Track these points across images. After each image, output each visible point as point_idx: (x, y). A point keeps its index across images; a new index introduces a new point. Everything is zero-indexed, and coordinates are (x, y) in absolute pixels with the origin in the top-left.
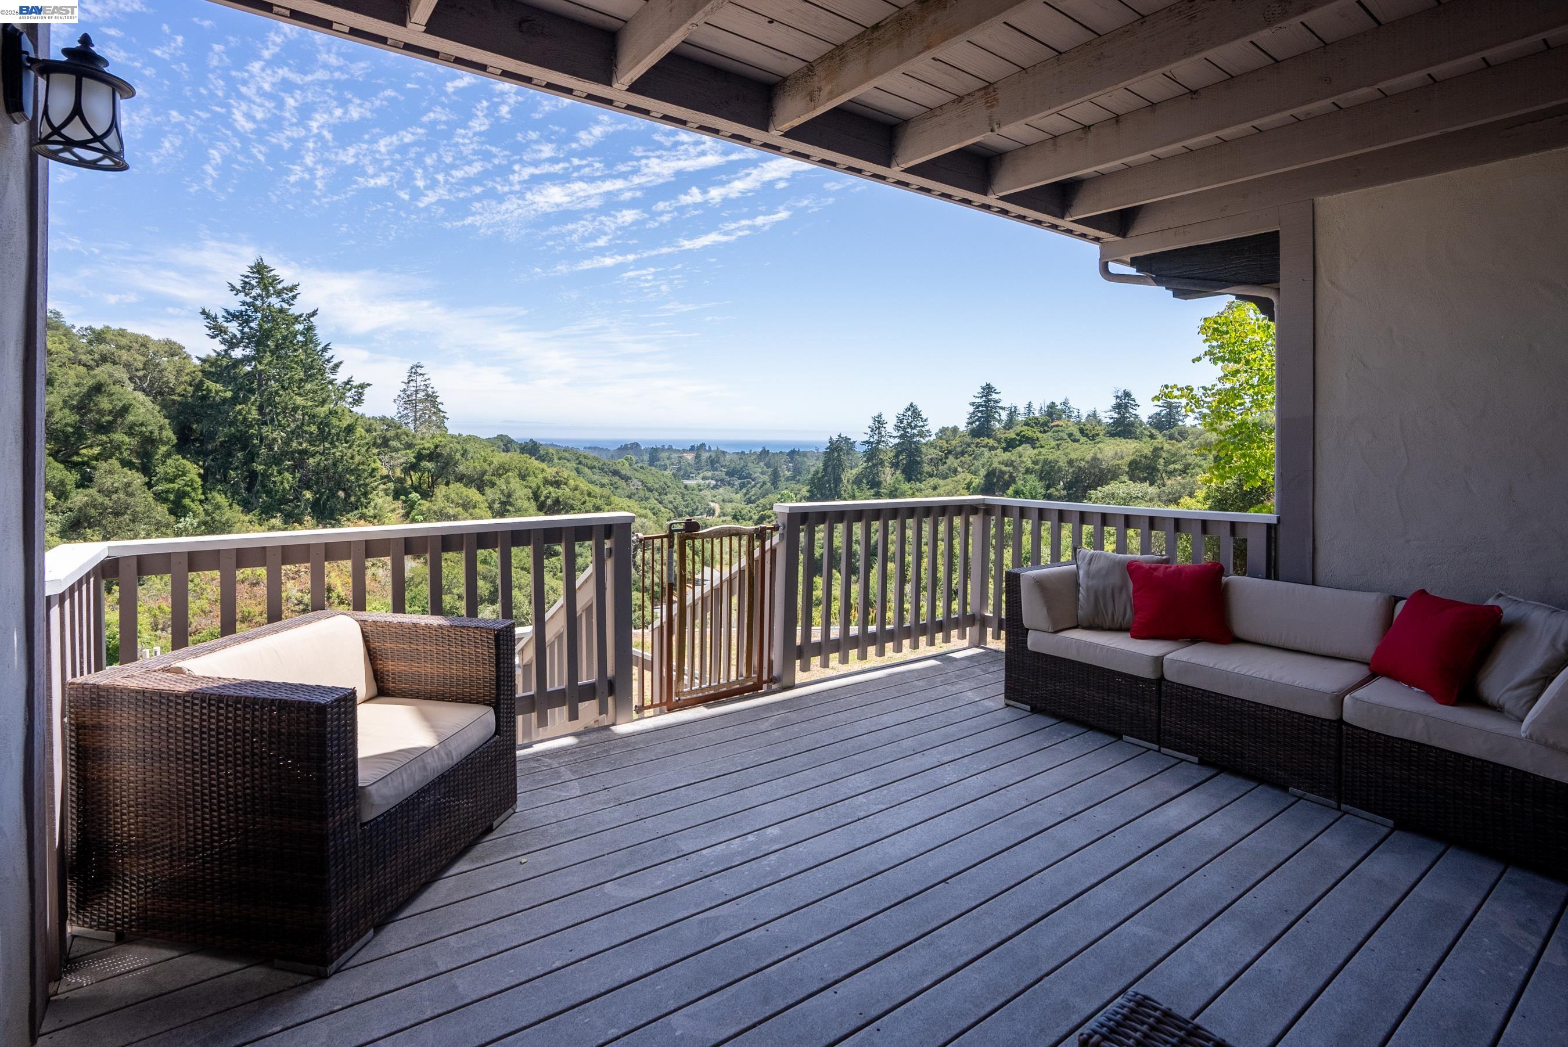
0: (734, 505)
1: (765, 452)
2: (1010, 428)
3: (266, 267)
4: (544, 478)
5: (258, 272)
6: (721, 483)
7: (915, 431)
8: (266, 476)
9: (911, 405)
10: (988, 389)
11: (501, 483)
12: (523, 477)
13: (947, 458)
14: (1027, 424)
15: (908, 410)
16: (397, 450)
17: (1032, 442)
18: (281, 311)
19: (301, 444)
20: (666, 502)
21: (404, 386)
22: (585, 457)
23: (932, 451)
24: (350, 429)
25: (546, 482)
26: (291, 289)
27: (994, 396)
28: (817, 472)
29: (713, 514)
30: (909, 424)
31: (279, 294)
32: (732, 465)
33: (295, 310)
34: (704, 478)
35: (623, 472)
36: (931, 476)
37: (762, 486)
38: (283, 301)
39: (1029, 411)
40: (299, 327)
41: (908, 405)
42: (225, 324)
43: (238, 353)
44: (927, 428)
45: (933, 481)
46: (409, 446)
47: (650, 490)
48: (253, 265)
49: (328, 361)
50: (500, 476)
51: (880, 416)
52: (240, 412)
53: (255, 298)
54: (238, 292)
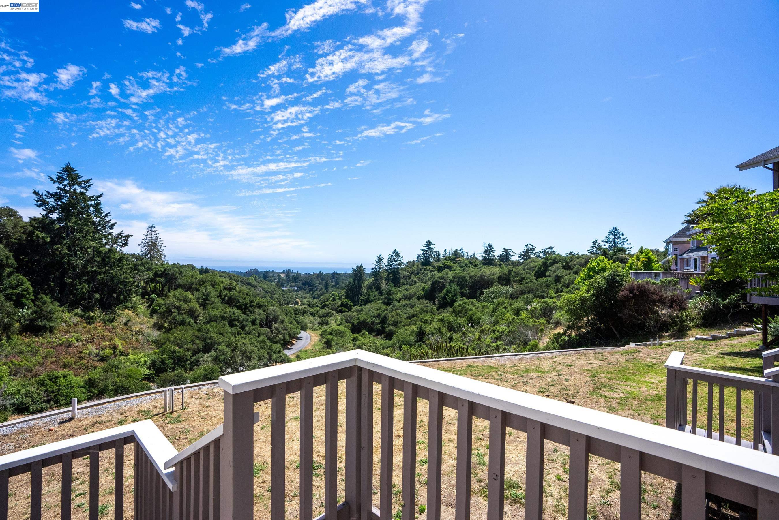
0: (307, 299)
1: (320, 273)
2: (439, 261)
3: (72, 169)
4: (224, 286)
5: (68, 171)
6: (300, 289)
7: (397, 263)
8: (72, 285)
9: (395, 250)
10: (429, 243)
11: (202, 289)
12: (213, 286)
13: (410, 276)
14: (446, 259)
15: (394, 252)
16: (143, 271)
17: (450, 268)
18: (82, 193)
19: (93, 268)
20: (275, 298)
21: (145, 237)
22: (233, 276)
23: (404, 272)
24: (120, 260)
25: (225, 288)
26: (87, 181)
27: (432, 246)
28: (350, 283)
29: (298, 304)
30: (394, 260)
31: (79, 184)
32: (305, 280)
33: (89, 193)
34: (291, 286)
35: (253, 283)
36: (404, 284)
37: (320, 290)
38: (82, 188)
39: (446, 254)
40: (92, 203)
41: (393, 250)
42: (47, 200)
43: (54, 216)
44: (402, 261)
45: (406, 287)
46: (149, 269)
47: (267, 292)
48: (64, 167)
49: (109, 222)
50: (200, 285)
51: (380, 255)
52: (57, 249)
53: (65, 186)
54: (55, 182)
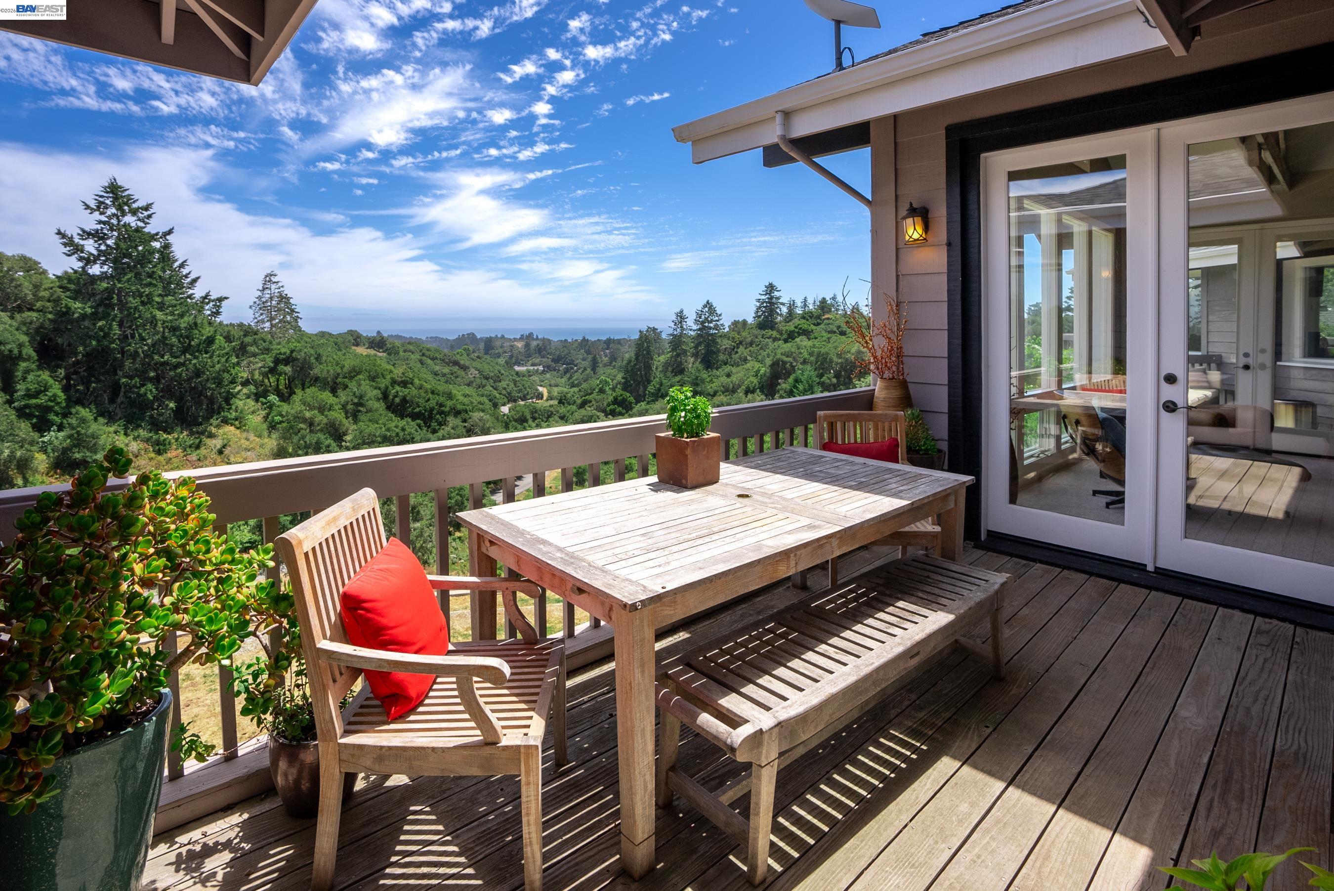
0: (560, 389)
1: (585, 340)
2: (790, 320)
3: (120, 187)
4: (392, 378)
5: (112, 192)
6: (548, 369)
7: (711, 325)
8: (129, 387)
9: (708, 302)
10: (771, 288)
11: (353, 385)
12: (373, 379)
13: (738, 348)
14: (803, 318)
15: (705, 306)
16: (254, 355)
17: (806, 333)
18: (138, 230)
19: (162, 357)
20: (500, 388)
21: (259, 293)
22: (428, 350)
23: (725, 341)
24: (210, 341)
25: (394, 382)
26: (147, 208)
27: (776, 294)
28: (630, 361)
29: (542, 398)
30: (706, 319)
31: (134, 212)
32: (558, 353)
33: (149, 229)
34: (533, 365)
35: (462, 362)
36: (726, 364)
37: (583, 372)
38: (139, 220)
39: (805, 305)
40: (156, 245)
41: (705, 302)
42: (82, 242)
43: (95, 270)
44: (721, 322)
45: (728, 368)
46: (267, 350)
47: (487, 378)
48: (107, 185)
49: (186, 276)
50: (351, 378)
51: (682, 312)
52: (101, 328)
53: (109, 217)
54: (92, 211)
